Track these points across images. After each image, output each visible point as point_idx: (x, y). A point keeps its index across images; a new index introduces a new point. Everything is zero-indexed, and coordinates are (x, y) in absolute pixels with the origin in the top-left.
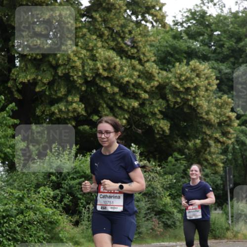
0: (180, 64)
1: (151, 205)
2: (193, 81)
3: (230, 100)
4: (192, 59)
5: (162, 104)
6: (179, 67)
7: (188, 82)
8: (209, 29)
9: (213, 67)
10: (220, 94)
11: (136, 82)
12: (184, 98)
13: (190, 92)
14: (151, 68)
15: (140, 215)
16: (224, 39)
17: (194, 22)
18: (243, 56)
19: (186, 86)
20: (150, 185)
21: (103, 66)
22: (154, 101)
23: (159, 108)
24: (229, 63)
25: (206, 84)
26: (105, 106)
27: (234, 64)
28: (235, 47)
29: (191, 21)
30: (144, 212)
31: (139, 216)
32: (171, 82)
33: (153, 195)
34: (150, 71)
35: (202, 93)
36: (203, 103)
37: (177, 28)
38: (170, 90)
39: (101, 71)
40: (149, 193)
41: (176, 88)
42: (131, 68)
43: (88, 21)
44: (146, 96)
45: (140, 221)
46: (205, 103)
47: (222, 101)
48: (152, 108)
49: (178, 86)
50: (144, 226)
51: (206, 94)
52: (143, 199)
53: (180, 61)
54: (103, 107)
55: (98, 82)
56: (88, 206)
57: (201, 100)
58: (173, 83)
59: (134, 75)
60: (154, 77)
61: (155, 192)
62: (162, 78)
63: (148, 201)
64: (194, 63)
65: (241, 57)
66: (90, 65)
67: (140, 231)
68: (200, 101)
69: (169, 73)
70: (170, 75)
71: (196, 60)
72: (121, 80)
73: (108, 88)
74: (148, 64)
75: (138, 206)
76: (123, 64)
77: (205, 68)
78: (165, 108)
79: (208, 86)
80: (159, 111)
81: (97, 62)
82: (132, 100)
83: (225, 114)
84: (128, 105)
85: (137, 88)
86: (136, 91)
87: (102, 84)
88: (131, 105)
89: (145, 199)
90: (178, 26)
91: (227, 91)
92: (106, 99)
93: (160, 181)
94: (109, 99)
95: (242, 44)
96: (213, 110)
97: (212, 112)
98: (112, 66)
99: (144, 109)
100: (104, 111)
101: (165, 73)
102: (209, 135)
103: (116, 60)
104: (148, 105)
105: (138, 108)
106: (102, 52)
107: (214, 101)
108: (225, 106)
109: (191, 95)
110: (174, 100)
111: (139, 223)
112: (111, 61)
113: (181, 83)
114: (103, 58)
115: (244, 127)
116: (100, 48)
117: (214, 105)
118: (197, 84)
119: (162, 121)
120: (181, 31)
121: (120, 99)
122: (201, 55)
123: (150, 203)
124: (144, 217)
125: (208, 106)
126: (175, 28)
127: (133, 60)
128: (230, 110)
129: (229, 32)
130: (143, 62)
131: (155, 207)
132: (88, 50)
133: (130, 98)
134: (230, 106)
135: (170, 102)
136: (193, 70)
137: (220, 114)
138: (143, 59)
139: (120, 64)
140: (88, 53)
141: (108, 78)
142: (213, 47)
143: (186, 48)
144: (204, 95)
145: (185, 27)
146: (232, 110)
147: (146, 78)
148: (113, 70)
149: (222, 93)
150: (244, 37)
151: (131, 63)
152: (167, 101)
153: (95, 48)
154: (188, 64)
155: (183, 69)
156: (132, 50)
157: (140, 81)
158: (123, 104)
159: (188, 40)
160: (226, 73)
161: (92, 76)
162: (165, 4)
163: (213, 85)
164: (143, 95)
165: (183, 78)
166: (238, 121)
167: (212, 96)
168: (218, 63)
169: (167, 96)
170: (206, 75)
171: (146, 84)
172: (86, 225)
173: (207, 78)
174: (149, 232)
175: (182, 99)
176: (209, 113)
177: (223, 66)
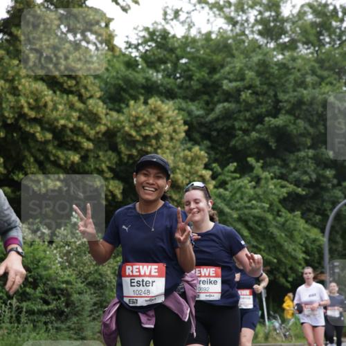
0: (135, 102)
1: (98, 299)
2: (153, 127)
3: (202, 153)
4: (152, 96)
5: (112, 158)
6: (133, 106)
7: (147, 127)
8: (174, 56)
9: (181, 107)
10: (189, 145)
11: (75, 126)
12: (141, 150)
13: (150, 141)
14: (96, 107)
15: (83, 313)
16: (193, 69)
17: (154, 45)
18: (218, 93)
19: (144, 134)
20: (96, 271)
21: (29, 104)
22: (101, 154)
23: (108, 163)
24: (202, 102)
25: (171, 131)
26: (32, 160)
27: (207, 103)
28: (208, 79)
29: (149, 43)
30: (89, 309)
31: (82, 315)
32: (124, 127)
33: (101, 285)
34: (95, 111)
35: (166, 143)
36: (168, 157)
37: (131, 53)
38: (122, 139)
39: (26, 110)
40: (96, 281)
41: (131, 136)
42: (68, 106)
43: (6, 40)
44: (90, 145)
45: (84, 321)
46: (170, 157)
47: (193, 154)
48: (98, 162)
49: (134, 133)
50: (89, 329)
51: (171, 144)
52: (88, 290)
53: (136, 99)
54: (29, 161)
55: (23, 125)
56: (9, 301)
57: (165, 153)
58: (127, 129)
59: (72, 116)
60: (101, 119)
61: (104, 280)
62: (111, 121)
63: (95, 293)
64: (154, 101)
65: (217, 95)
66: (10, 102)
67: (84, 335)
68: (163, 154)
69: (120, 114)
70: (122, 118)
71: (157, 98)
72: (56, 124)
73: (38, 134)
74: (91, 101)
75: (80, 300)
76: (57, 101)
77: (169, 109)
78: (116, 163)
79: (174, 134)
80: (108, 167)
81: (20, 98)
82: (70, 152)
83: (196, 172)
84: (65, 158)
85: (77, 135)
86: (75, 138)
87: (28, 129)
88: (69, 159)
89: (90, 290)
90: (132, 49)
91: (200, 140)
92: (33, 150)
93: (110, 265)
94: (39, 150)
95: (217, 76)
96: (180, 167)
97: (179, 169)
98: (41, 104)
99: (87, 165)
100: (30, 168)
101: (114, 114)
102: (176, 201)
103: (47, 95)
104: (92, 160)
105: (78, 164)
106: (27, 84)
107: (182, 155)
108: (197, 161)
109: (151, 146)
110: (128, 153)
111: (81, 324)
112: (39, 96)
113: (138, 128)
114: (28, 92)
115: (221, 190)
116: (24, 77)
117: (182, 160)
118: (158, 130)
119: (111, 182)
120: (136, 57)
121: (54, 151)
122: (164, 91)
123: (97, 297)
124: (90, 316)
125: (174, 162)
126: (127, 53)
127: (70, 96)
128: (202, 166)
129: (200, 60)
130: (85, 98)
131: (104, 301)
132: (6, 81)
133: (68, 149)
134: (202, 160)
135: (123, 156)
136: (153, 112)
137: (190, 173)
138: (84, 95)
139: (52, 101)
140: (7, 85)
141: (35, 121)
142: (179, 80)
143: (144, 81)
144: (168, 146)
145: (141, 52)
146: (207, 167)
147: (90, 120)
148: (44, 108)
149: (192, 143)
150: (219, 67)
151: (67, 99)
152: (119, 153)
153: (17, 78)
154: (146, 103)
155: (139, 109)
156: (69, 82)
157: (81, 124)
158: (58, 157)
159: (147, 70)
160: (198, 116)
161: (14, 117)
162: (113, 19)
163: (180, 132)
164: (85, 144)
165: (140, 122)
166: (214, 182)
167: (180, 147)
168: (187, 102)
169: (119, 147)
170: (171, 119)
171: (89, 128)
172: (7, 328)
173: (172, 123)
174: (96, 337)
175: (139, 151)
176: (175, 170)
177: (194, 105)
